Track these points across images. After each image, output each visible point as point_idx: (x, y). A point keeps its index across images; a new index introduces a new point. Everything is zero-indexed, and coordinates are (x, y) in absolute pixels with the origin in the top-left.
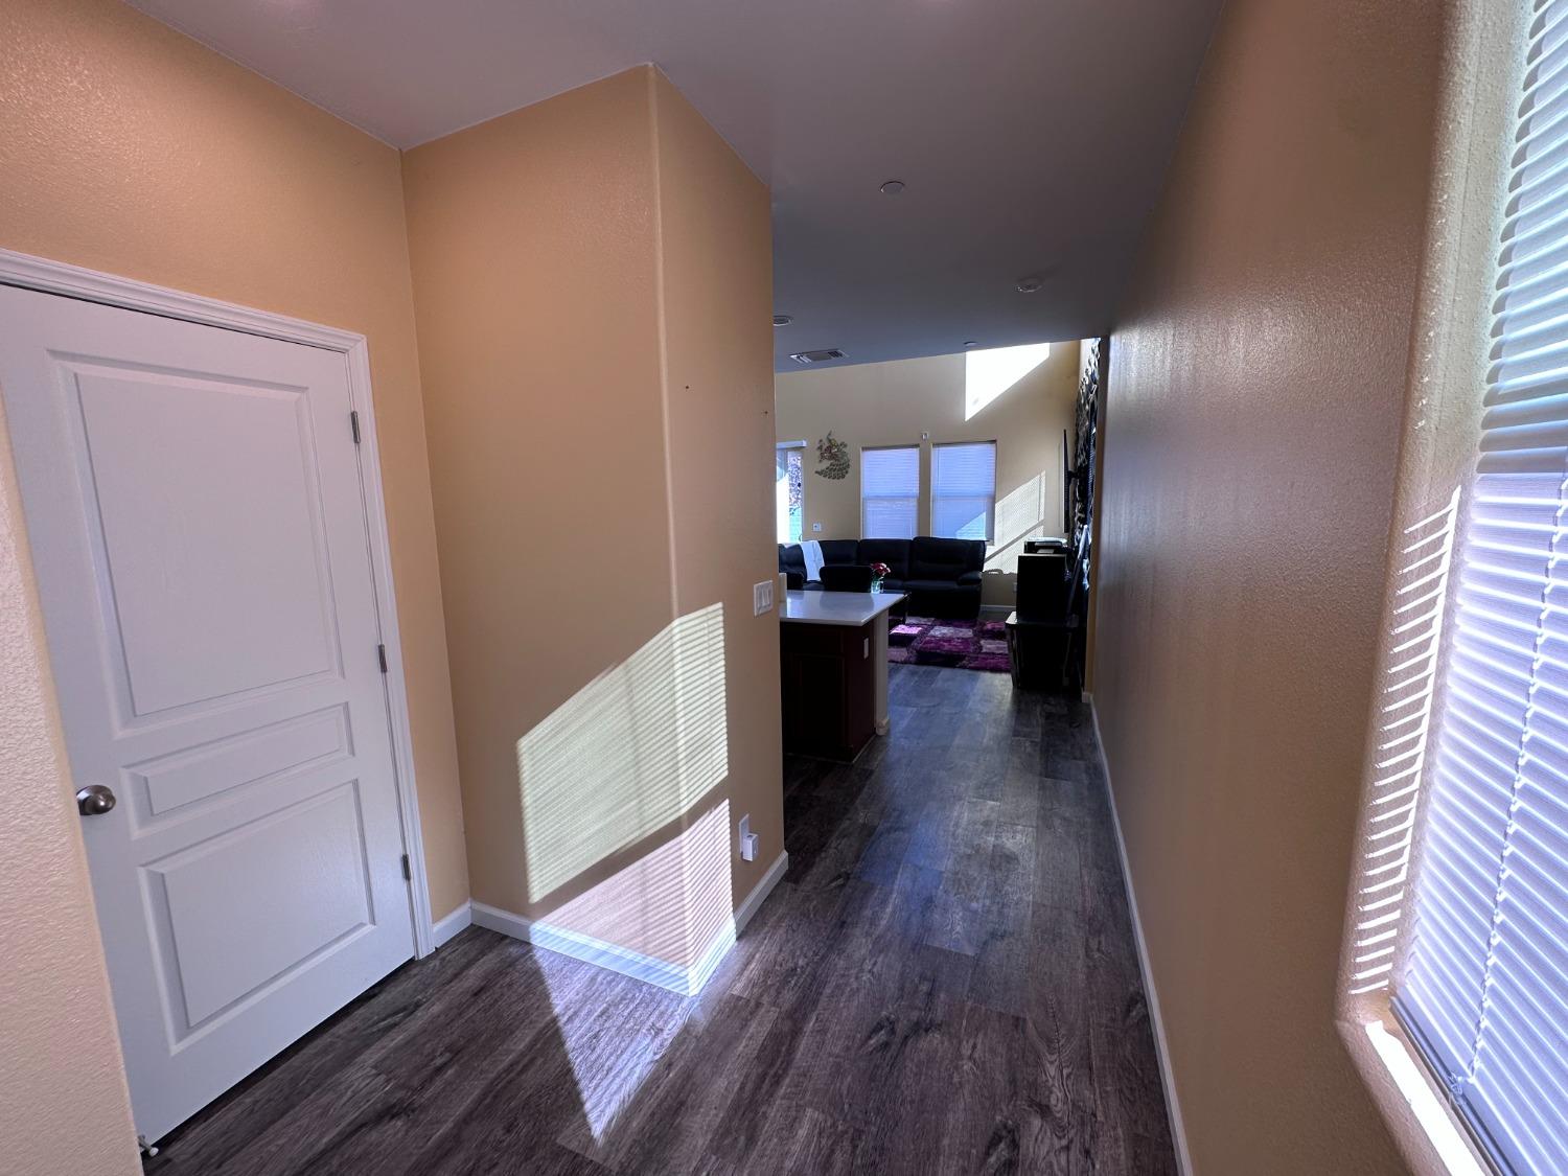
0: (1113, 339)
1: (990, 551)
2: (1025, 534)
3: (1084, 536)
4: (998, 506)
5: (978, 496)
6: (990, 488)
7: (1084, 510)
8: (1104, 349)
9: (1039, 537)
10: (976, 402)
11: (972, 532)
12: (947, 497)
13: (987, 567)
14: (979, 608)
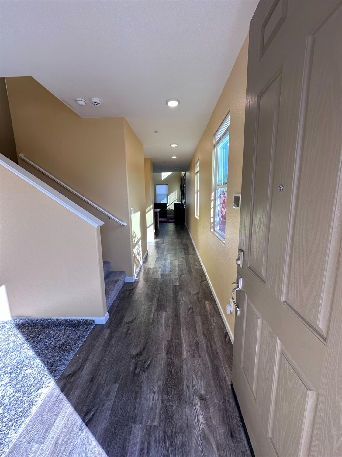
0: (186, 173)
1: (168, 205)
2: (174, 201)
3: (184, 201)
4: (169, 196)
5: (165, 195)
6: (167, 193)
7: (183, 197)
8: (185, 174)
9: (176, 202)
10: (164, 177)
11: (164, 202)
12: (159, 195)
13: (167, 208)
14: (166, 216)
